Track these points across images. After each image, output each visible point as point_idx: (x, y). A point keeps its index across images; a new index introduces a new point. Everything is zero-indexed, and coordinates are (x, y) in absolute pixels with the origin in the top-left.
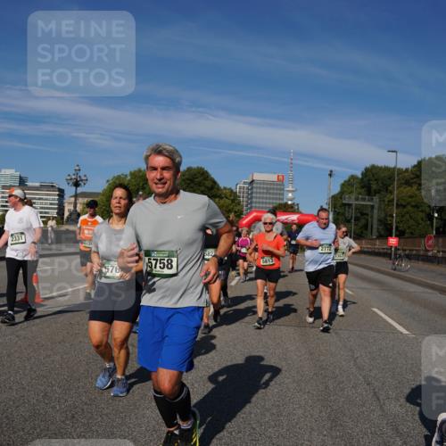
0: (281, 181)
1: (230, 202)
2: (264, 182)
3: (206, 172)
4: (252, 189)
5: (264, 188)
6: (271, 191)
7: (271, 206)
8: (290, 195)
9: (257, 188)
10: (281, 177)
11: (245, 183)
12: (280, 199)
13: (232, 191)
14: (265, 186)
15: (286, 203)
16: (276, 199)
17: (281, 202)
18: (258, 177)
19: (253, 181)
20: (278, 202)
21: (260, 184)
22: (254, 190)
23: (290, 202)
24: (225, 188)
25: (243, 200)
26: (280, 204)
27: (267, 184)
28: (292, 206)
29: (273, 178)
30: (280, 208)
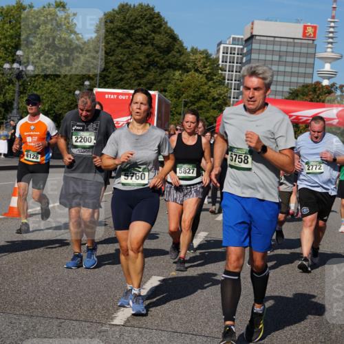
0: (309, 37)
1: (204, 80)
2: (274, 40)
3: (158, 15)
4: (250, 52)
5: (273, 52)
6: (289, 59)
7: (287, 89)
8: (327, 67)
9: (259, 51)
10: (310, 30)
11: (235, 41)
12: (305, 75)
13: (208, 57)
14: (277, 48)
15: (319, 83)
16: (298, 75)
17: (308, 81)
18: (262, 28)
19: (252, 37)
20: (301, 80)
21: (267, 43)
22: (254, 56)
23: (325, 83)
24: (194, 51)
25: (230, 76)
26: (306, 86)
27: (281, 44)
28: (329, 90)
29: (295, 31)
30: (304, 94)
